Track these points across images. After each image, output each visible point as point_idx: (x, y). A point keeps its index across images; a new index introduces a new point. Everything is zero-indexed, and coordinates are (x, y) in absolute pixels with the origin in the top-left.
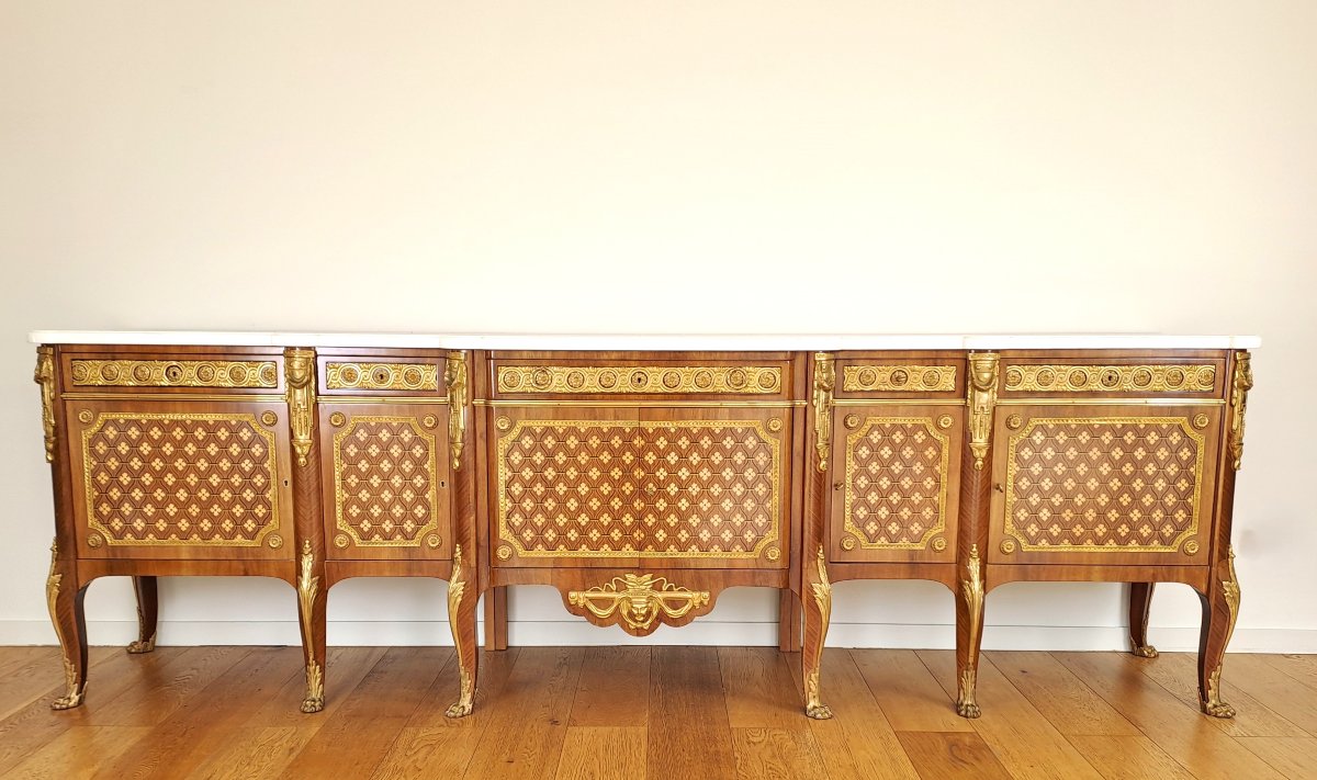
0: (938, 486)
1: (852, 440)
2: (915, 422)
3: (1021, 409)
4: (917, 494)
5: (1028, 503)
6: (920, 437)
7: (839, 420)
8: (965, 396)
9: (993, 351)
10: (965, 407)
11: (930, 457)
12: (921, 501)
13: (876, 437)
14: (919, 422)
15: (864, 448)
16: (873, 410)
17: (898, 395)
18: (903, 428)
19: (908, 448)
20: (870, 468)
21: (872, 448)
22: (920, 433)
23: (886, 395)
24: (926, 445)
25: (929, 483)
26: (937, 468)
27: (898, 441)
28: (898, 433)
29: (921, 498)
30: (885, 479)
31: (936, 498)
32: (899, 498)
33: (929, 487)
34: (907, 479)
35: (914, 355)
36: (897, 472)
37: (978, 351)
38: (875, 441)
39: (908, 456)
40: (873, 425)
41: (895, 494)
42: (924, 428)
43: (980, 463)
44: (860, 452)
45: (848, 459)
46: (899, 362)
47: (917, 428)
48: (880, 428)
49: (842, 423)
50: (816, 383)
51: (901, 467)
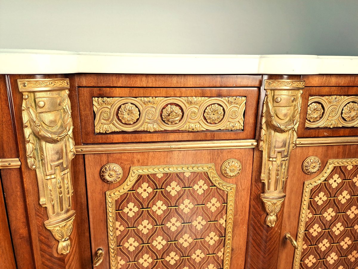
0: (222, 242)
1: (113, 196)
2: (195, 169)
3: (320, 149)
4: (198, 252)
5: (317, 249)
6: (200, 187)
7: (92, 172)
8: (256, 135)
9: (291, 77)
10: (257, 149)
11: (213, 209)
12: (203, 259)
13: (145, 190)
14: (200, 170)
15: (131, 205)
16: (139, 156)
17: (172, 137)
18: (179, 177)
19: (187, 201)
20: (140, 227)
21: (140, 203)
22: (201, 182)
23: (155, 137)
24: (207, 196)
25: (212, 238)
26: (222, 221)
27: (173, 193)
28: (174, 184)
29: (203, 256)
30: (160, 238)
31: (220, 254)
32: (177, 258)
33: (212, 243)
34: (186, 236)
35: (191, 82)
36: (173, 229)
37: (272, 77)
38: (145, 195)
39: (186, 211)
40: (140, 177)
41: (173, 254)
42: (206, 177)
43: (272, 218)
44: (126, 210)
45: (111, 219)
46: (171, 91)
47: (197, 176)
48: (150, 179)
49: (97, 176)
50: (27, 132)
51: (178, 224)
